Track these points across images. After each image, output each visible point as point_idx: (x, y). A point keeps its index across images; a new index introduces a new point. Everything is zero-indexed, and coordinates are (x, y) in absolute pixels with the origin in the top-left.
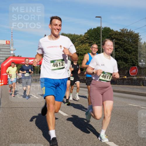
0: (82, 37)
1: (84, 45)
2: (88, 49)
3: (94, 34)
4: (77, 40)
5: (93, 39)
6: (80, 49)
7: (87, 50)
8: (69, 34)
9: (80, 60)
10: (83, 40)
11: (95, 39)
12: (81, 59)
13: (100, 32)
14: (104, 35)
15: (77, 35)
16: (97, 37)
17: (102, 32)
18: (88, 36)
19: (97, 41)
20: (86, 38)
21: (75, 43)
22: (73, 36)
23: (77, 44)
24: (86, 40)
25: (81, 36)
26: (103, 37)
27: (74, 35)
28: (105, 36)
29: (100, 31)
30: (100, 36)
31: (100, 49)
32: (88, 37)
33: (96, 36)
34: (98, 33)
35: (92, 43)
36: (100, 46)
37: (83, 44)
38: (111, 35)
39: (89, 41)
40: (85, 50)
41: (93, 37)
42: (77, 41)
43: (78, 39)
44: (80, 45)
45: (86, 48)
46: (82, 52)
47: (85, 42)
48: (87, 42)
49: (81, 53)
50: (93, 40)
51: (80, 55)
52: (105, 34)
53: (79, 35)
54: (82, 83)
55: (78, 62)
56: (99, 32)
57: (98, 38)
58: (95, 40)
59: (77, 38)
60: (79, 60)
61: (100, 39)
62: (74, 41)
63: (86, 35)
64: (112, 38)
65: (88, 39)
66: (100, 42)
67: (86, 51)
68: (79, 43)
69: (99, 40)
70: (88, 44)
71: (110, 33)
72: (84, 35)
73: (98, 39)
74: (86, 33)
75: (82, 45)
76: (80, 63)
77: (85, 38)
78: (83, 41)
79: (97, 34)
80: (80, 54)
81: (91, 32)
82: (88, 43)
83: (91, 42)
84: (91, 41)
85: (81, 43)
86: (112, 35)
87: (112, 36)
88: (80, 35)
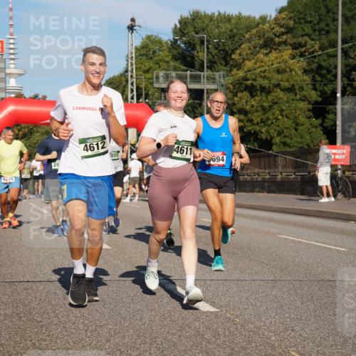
0: (267, 25)
1: (274, 55)
2: (291, 70)
3: (313, 13)
4: (247, 36)
5: (308, 29)
6: (258, 70)
7: (285, 71)
8: (219, 14)
9: (259, 109)
10: (271, 35)
11: (315, 30)
12: (262, 106)
13: (338, 5)
14: (349, 14)
15: (249, 17)
16: (322, 25)
18: (290, 18)
19: (324, 40)
20: (281, 26)
21: (243, 46)
22: (233, 21)
23: (249, 52)
24: (283, 34)
25: (263, 19)
26: (349, 23)
27: (239, 17)
28: (354, 19)
30: (337, 20)
31: (336, 67)
32: (291, 23)
33: (320, 20)
34: (326, 7)
35: (305, 45)
36: (336, 56)
37: (270, 52)
39: (294, 40)
40: (279, 71)
41: (310, 22)
42: (249, 41)
43: (254, 31)
44: (262, 56)
45: (283, 66)
46: (266, 81)
47: (280, 44)
48: (285, 43)
49: (265, 83)
50: (307, 35)
51: (261, 92)
53: (257, 17)
54: (268, 192)
55: (254, 118)
56: (331, 5)
57: (327, 25)
58: (315, 36)
59: (248, 29)
60: (257, 111)
62: (236, 39)
63: (283, 15)
65: (289, 30)
66: (337, 42)
67: (280, 77)
68: (255, 48)
69: (332, 36)
70: (290, 52)
72: (273, 16)
73: (328, 32)
74: (282, 10)
75: (267, 54)
76: (259, 119)
77: (277, 29)
78: (272, 40)
79: (323, 11)
80: (261, 86)
81: (300, 7)
82: (291, 45)
83: (299, 44)
84: (300, 40)
85: (265, 46)
88: (261, 18)
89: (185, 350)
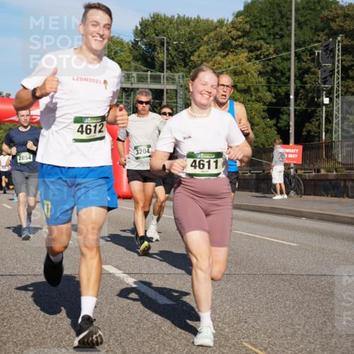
0: (225, 28)
1: (231, 57)
2: (247, 73)
3: (268, 18)
4: (205, 39)
5: (263, 33)
7: (241, 73)
8: (179, 17)
10: (228, 38)
11: (270, 34)
13: (291, 11)
14: (302, 20)
15: (207, 20)
16: (277, 29)
17: (297, 10)
18: (246, 22)
19: (279, 44)
20: (238, 30)
21: (201, 48)
22: (192, 24)
23: (207, 54)
24: (239, 37)
25: (221, 22)
26: (301, 28)
27: (198, 21)
28: (307, 25)
29: (291, 5)
30: (290, 25)
31: (289, 70)
32: (248, 27)
33: (275, 25)
34: (280, 12)
35: (260, 48)
36: (289, 59)
37: (227, 54)
38: (327, 20)
39: (250, 43)
41: (265, 26)
42: (207, 43)
43: (212, 34)
44: (219, 58)
45: (239, 68)
47: (236, 47)
48: (241, 46)
50: (262, 39)
52: (309, 17)
53: (215, 21)
56: (284, 10)
57: (281, 29)
58: (270, 39)
59: (207, 32)
61: (290, 35)
62: (195, 41)
63: (240, 19)
64: (331, 29)
65: (246, 34)
66: (290, 46)
68: (213, 50)
69: (286, 40)
70: (246, 54)
71: (325, 13)
72: (230, 20)
73: (282, 37)
74: (238, 15)
75: (224, 56)
77: (234, 32)
78: (229, 43)
79: (278, 16)
81: (256, 12)
82: (247, 48)
83: (255, 47)
84: (256, 43)
85: (222, 48)
86: (334, 20)
87: (332, 24)
88: (219, 21)
89: (143, 342)
